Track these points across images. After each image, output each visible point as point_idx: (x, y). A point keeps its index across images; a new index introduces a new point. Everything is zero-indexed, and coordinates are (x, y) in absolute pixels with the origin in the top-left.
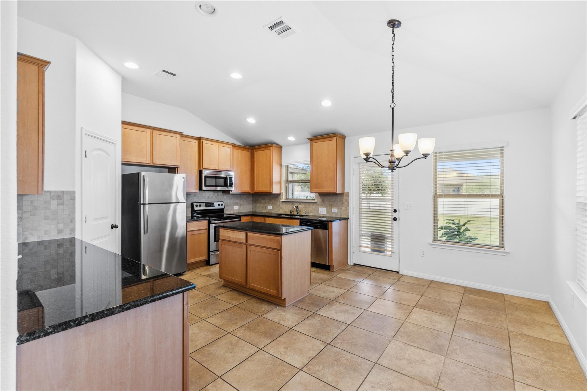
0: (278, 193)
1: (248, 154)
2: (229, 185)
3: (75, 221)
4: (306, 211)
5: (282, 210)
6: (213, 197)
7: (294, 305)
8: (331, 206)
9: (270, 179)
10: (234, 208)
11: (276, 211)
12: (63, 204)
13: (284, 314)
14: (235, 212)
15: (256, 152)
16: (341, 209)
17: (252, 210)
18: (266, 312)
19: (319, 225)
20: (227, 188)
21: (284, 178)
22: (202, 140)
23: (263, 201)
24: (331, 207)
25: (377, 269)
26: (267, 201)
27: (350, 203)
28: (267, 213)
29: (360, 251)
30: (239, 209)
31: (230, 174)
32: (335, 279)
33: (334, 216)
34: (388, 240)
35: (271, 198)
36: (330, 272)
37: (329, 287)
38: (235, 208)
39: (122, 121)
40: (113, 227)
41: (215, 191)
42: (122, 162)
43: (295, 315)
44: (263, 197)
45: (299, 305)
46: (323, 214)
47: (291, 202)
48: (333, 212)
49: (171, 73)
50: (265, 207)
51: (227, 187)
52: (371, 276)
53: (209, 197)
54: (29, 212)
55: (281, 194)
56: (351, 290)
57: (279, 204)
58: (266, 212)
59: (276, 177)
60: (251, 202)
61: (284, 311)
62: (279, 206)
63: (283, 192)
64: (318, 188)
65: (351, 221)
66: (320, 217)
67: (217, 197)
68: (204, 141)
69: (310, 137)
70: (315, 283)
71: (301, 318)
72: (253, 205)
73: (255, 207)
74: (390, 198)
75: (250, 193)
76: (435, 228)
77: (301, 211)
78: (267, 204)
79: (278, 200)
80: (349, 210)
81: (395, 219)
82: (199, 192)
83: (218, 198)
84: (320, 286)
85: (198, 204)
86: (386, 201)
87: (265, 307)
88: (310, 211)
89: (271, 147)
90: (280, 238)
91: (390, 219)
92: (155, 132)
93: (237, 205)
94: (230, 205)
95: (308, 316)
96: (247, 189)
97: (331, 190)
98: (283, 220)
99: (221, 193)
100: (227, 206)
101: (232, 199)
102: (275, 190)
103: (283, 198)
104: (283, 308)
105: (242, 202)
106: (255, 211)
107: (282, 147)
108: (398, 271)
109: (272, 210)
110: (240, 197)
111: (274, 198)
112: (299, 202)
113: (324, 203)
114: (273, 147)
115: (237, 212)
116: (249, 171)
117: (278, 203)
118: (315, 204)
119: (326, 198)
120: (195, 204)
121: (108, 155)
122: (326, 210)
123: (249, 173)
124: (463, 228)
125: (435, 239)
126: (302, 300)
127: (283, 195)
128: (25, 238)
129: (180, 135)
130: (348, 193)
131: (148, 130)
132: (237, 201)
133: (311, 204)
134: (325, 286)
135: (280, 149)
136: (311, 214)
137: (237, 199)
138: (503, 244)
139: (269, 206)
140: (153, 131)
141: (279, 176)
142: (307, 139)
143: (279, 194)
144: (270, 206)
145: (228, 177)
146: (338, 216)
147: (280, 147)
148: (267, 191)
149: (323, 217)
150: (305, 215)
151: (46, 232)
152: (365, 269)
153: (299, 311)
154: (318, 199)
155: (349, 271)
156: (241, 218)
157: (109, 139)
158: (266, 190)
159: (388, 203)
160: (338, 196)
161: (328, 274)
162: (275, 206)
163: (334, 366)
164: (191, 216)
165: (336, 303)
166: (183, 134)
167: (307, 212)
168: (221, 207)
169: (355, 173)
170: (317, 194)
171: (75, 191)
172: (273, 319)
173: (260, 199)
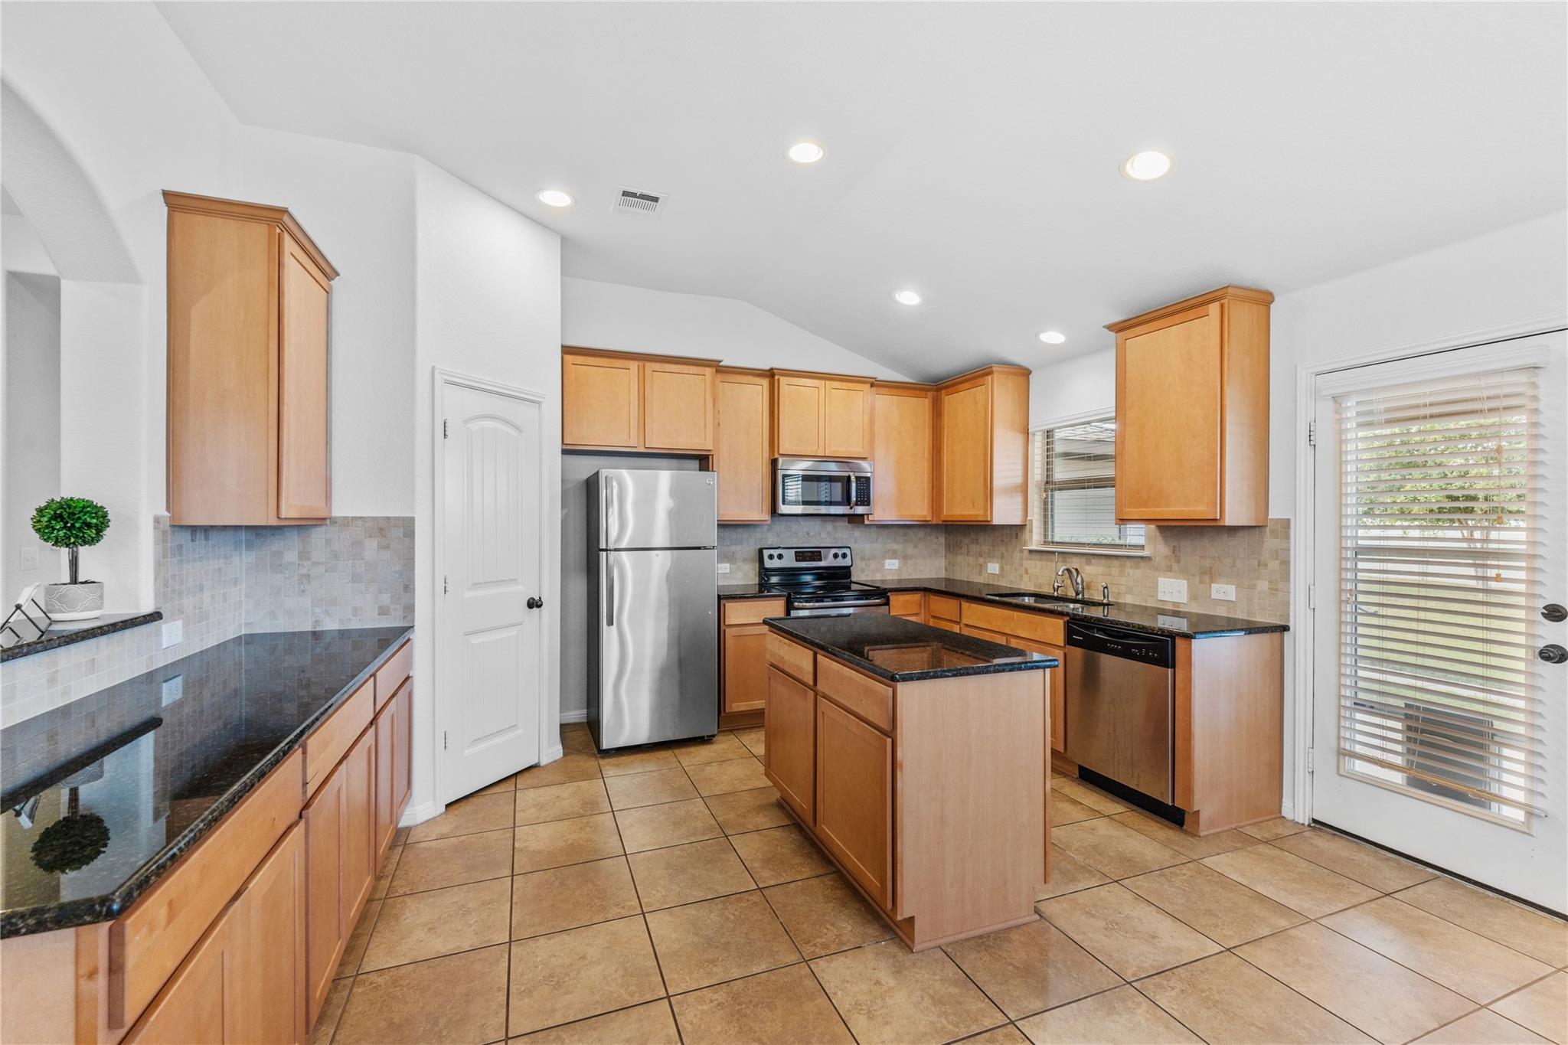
0: (1017, 521)
1: (922, 406)
2: (854, 499)
3: (414, 588)
4: (1106, 587)
5: (1029, 577)
6: (820, 534)
7: (949, 953)
8: (1210, 574)
9: (985, 479)
10: (883, 565)
11: (1011, 582)
12: (388, 547)
13: (887, 979)
14: (889, 577)
15: (946, 397)
16: (1253, 587)
17: (943, 574)
18: (833, 948)
19: (1135, 647)
20: (851, 508)
21: (1037, 473)
22: (777, 377)
23: (974, 548)
24: (1207, 578)
25: (1437, 872)
26: (985, 548)
27: (1292, 563)
28: (984, 584)
29: (1341, 772)
30: (900, 569)
31: (859, 468)
32: (1189, 873)
33: (1221, 612)
34: (1506, 752)
35: (998, 537)
36: (1182, 835)
37: (1143, 905)
38: (887, 567)
39: (562, 346)
40: (533, 604)
41: (828, 518)
42: (565, 447)
43: (927, 1001)
44: (973, 536)
45: (972, 961)
46: (1175, 604)
47: (1054, 552)
48: (1214, 596)
49: (643, 197)
50: (981, 565)
51: (849, 504)
52: (1386, 899)
53: (808, 534)
54: (322, 563)
55: (1026, 525)
56: (1246, 952)
57: (1021, 559)
58: (982, 581)
59: (1006, 469)
60: (942, 550)
61: (898, 971)
62: (1021, 565)
63: (1031, 520)
64: (1145, 505)
65: (1300, 644)
66: (1163, 612)
67: (833, 533)
68: (782, 378)
69: (1117, 318)
70: (1090, 872)
71: (943, 1028)
72: (946, 559)
73: (953, 566)
74: (1524, 547)
75: (930, 523)
77: (1093, 584)
78: (985, 558)
79: (1016, 547)
80: (1289, 592)
81: (1553, 654)
82: (772, 521)
83: (837, 536)
84: (1103, 892)
85: (776, 553)
86: (1501, 563)
87: (846, 926)
88: (1122, 589)
89: (990, 377)
90: (891, 689)
91: (1521, 653)
92: (650, 366)
93: (895, 558)
94: (874, 558)
95: (975, 1029)
96: (920, 510)
97: (1199, 510)
98: (1012, 612)
99: (843, 524)
100: (862, 559)
101: (880, 539)
102: (1004, 512)
103: (1035, 539)
104: (901, 955)
105: (910, 551)
106: (951, 577)
107: (1031, 372)
109: (995, 576)
110: (905, 535)
111: (1005, 539)
112: (1084, 554)
113: (1178, 562)
114: (996, 375)
115: (896, 577)
116: (926, 456)
117: (1017, 555)
118: (1142, 564)
119: (1186, 546)
120: (766, 553)
121: (519, 430)
122: (1189, 586)
123: (926, 464)
126: (995, 939)
127: (1031, 531)
128: (316, 621)
129: (714, 369)
130: (1286, 523)
131: (632, 362)
132: (895, 547)
133: (1128, 563)
134: (1129, 896)
135: (1020, 378)
136: (1129, 599)
137: (895, 538)
139: (989, 564)
140: (644, 365)
141: (1020, 467)
142: (1104, 327)
143: (1022, 527)
144: (994, 564)
145: (853, 479)
146: (1240, 614)
147: (1024, 373)
148: (978, 516)
149: (1176, 614)
150: (1105, 601)
151: (356, 611)
152: (1364, 857)
153: (954, 990)
154: (1158, 548)
155: (1277, 852)
156: (888, 599)
157: (521, 393)
158: (973, 513)
159: (1515, 575)
160: (1240, 534)
161: (1166, 844)
162: (1006, 565)
164: (757, 582)
165: (1138, 1004)
166: (721, 364)
167: (1112, 589)
168: (840, 562)
169: (1319, 439)
170: (1153, 527)
171: (414, 518)
172: (835, 994)
173: (966, 541)
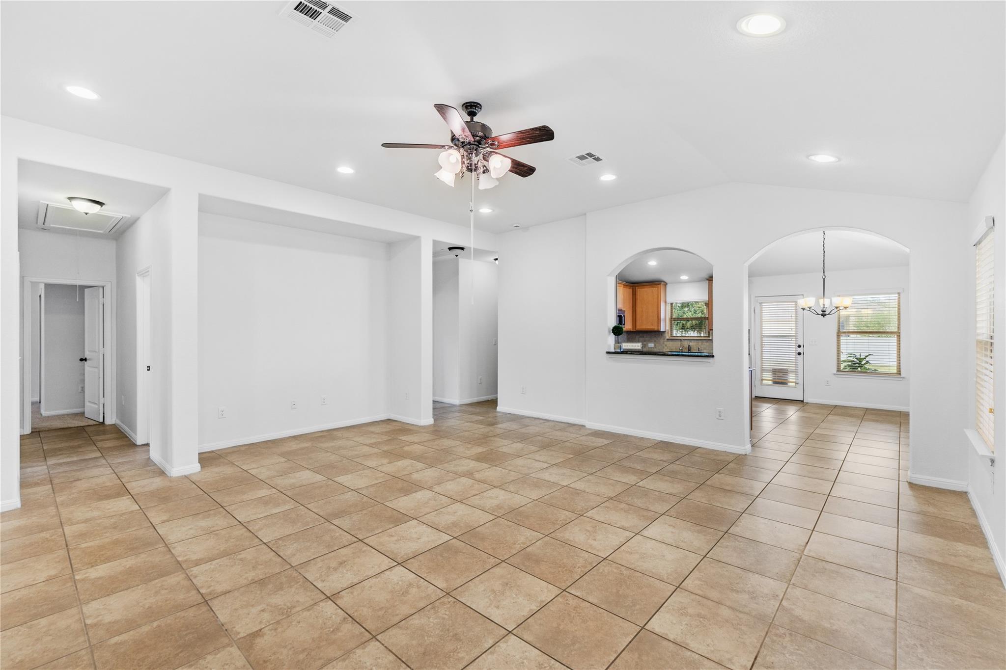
1: (630, 291)
4: (698, 348)
5: (667, 347)
11: (659, 349)
15: (639, 289)
21: (669, 316)
23: (641, 339)
25: (780, 400)
26: (647, 339)
29: (762, 384)
34: (791, 373)
35: (653, 335)
44: (641, 335)
47: (681, 339)
50: (645, 345)
55: (666, 331)
57: (664, 342)
62: (663, 344)
63: (668, 330)
74: (794, 334)
75: (631, 331)
76: (839, 362)
77: (693, 348)
78: (647, 342)
79: (661, 338)
81: (799, 354)
88: (702, 349)
89: (656, 284)
91: (794, 354)
96: (628, 326)
103: (668, 335)
107: (667, 284)
108: (802, 400)
109: (653, 348)
111: (656, 336)
112: (688, 339)
114: (661, 285)
116: (631, 308)
117: (661, 341)
118: (709, 341)
123: (631, 311)
124: (864, 362)
125: (839, 370)
127: (668, 333)
133: (704, 341)
135: (664, 286)
138: (900, 371)
139: (649, 344)
141: (664, 313)
143: (664, 332)
144: (653, 344)
147: (665, 284)
148: (654, 328)
158: (652, 327)
159: (793, 339)
162: (657, 344)
167: (700, 349)
169: (756, 311)
173: (637, 337)
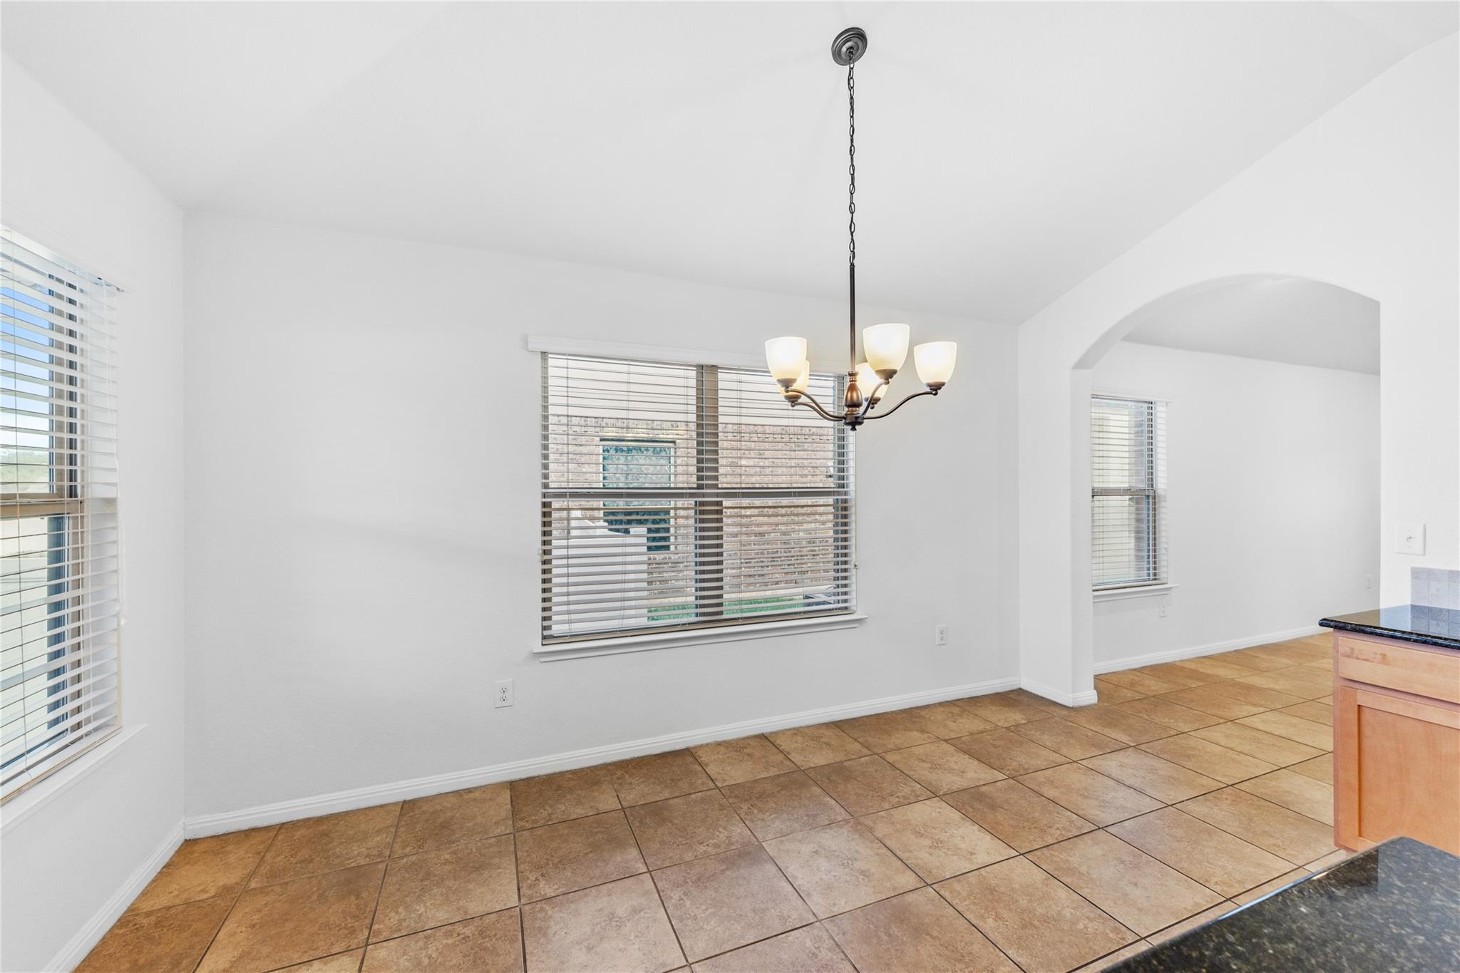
163: (1044, 915)
